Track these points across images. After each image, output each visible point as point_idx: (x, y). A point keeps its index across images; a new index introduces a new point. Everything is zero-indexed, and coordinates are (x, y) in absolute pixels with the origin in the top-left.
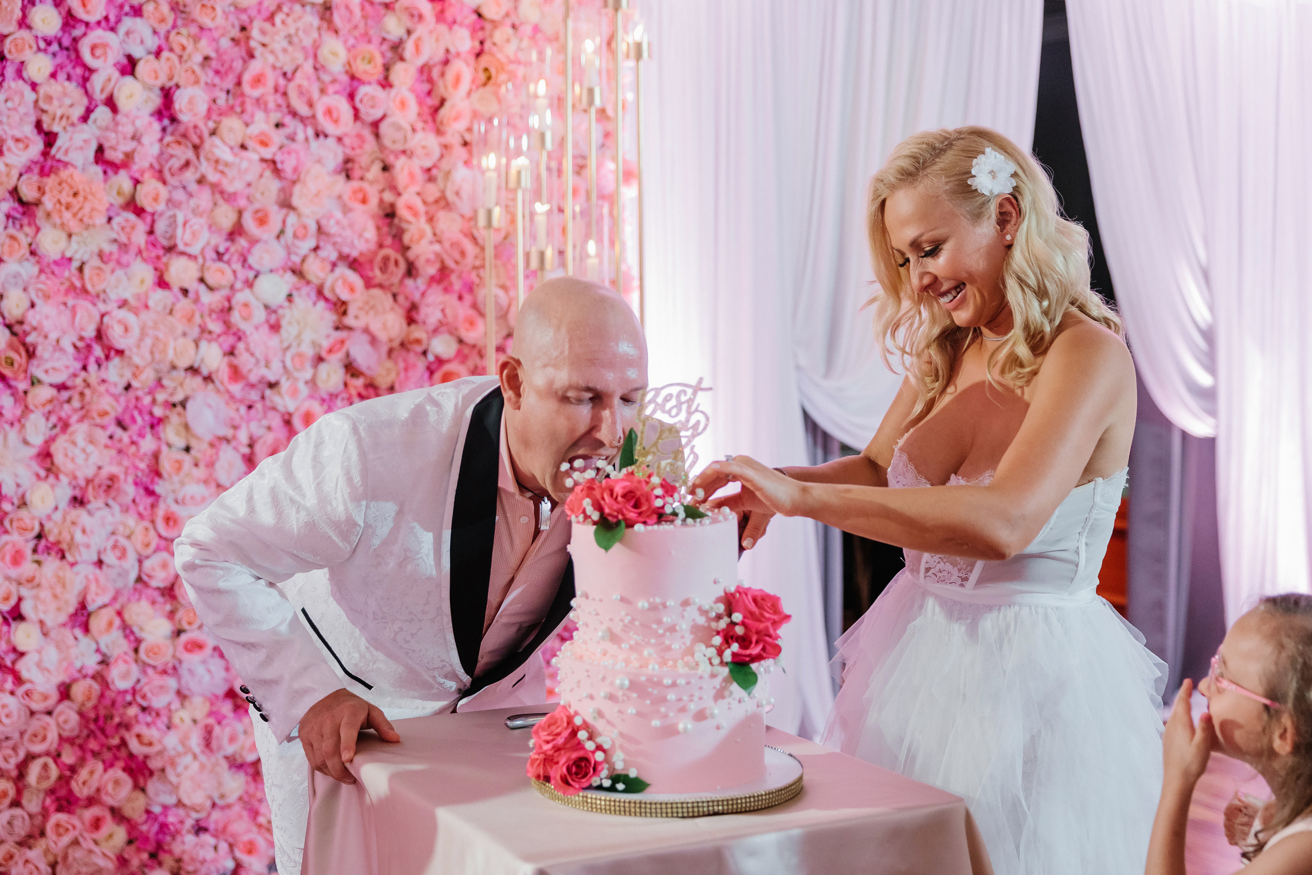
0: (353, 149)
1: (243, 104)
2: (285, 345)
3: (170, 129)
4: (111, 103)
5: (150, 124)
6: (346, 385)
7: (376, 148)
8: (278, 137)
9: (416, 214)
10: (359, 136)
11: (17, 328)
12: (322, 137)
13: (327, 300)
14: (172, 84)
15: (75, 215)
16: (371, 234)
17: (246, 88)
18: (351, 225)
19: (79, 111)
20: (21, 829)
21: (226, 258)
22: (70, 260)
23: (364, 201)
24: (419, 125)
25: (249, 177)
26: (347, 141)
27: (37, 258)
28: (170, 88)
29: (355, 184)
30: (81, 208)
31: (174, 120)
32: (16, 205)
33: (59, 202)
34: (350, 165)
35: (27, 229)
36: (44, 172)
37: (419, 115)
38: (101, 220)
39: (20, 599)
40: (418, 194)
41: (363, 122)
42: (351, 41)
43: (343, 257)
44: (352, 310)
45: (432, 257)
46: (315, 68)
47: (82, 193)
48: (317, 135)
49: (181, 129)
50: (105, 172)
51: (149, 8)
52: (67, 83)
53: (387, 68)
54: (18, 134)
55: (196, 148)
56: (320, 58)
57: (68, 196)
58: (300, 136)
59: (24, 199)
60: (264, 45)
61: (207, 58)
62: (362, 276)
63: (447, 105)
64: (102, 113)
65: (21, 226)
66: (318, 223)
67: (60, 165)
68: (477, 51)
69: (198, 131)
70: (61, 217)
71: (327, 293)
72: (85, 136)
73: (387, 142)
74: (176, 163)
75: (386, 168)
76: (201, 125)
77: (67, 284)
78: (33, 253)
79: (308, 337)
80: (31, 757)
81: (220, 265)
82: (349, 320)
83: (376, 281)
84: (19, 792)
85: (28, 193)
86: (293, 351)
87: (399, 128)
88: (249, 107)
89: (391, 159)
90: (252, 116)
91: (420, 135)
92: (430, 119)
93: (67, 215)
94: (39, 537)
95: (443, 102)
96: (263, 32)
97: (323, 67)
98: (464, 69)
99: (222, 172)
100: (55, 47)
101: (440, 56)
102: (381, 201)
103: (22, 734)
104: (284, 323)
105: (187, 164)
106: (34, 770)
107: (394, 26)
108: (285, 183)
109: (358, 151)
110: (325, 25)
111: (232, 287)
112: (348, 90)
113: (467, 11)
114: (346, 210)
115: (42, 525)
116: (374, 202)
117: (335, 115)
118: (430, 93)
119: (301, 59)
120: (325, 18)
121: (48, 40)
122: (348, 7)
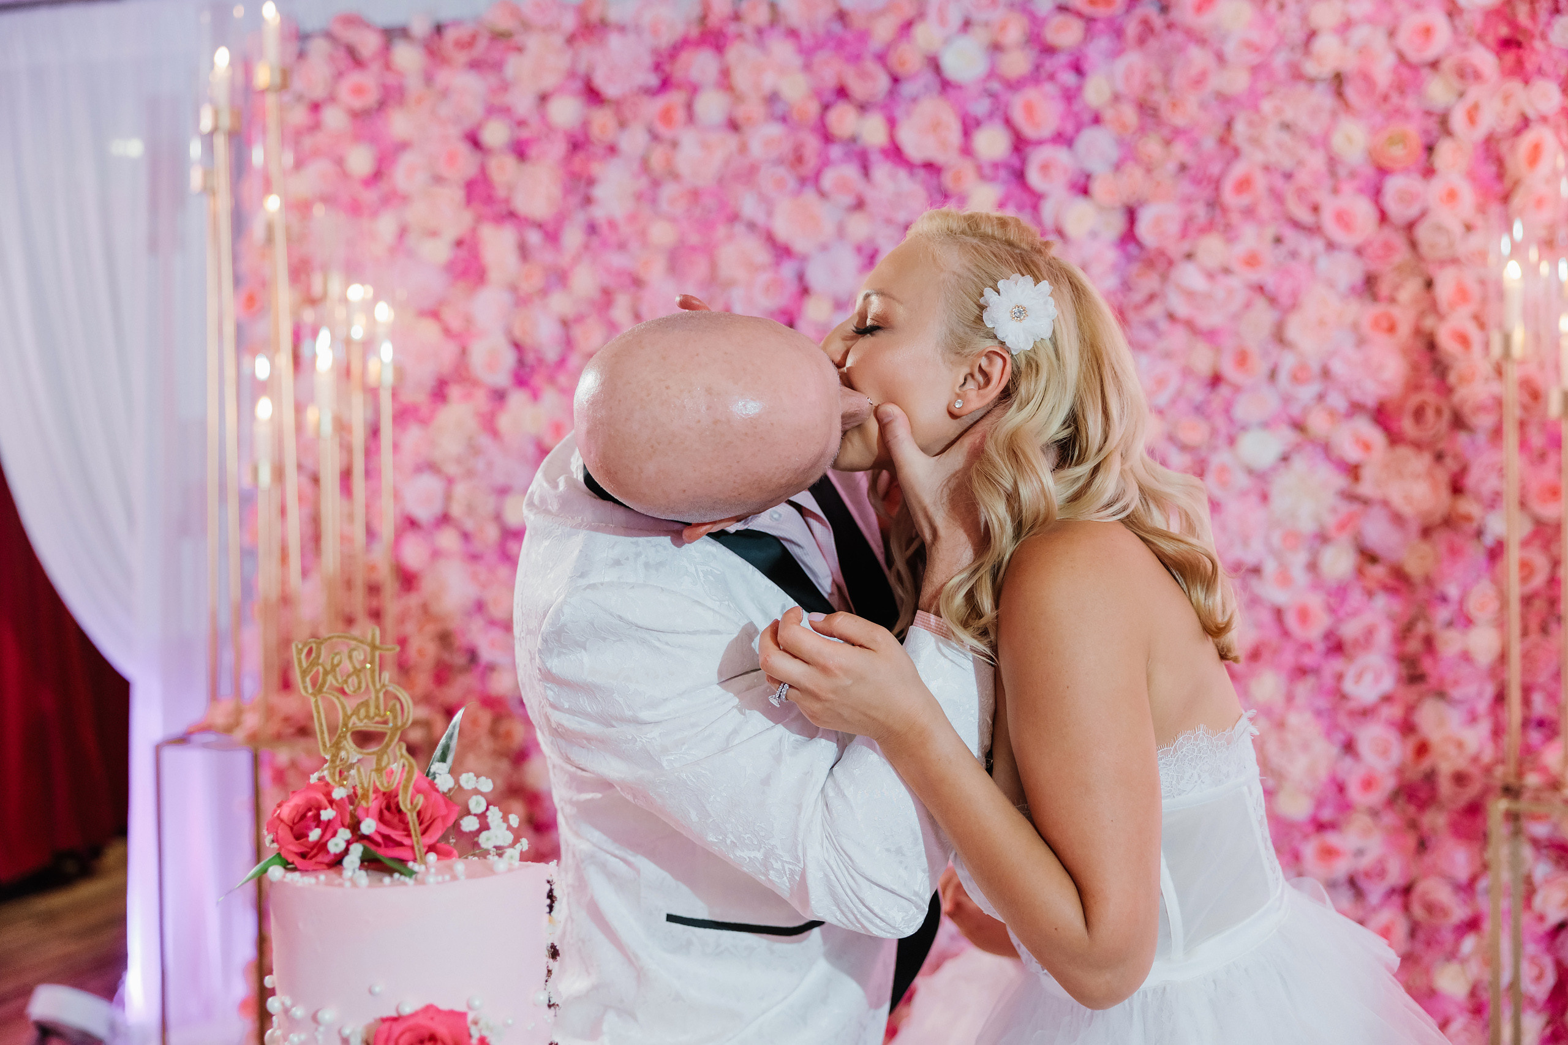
0: (1378, 262)
1: (1226, 217)
2: (1275, 518)
3: (1134, 255)
5: (1106, 253)
6: (1360, 572)
7: (1412, 260)
8: (1270, 255)
9: (1466, 343)
10: (1387, 245)
13: (1335, 461)
14: (1136, 199)
16: (1396, 373)
17: (1228, 195)
18: (1366, 363)
23: (1392, 329)
24: (1479, 221)
25: (1232, 308)
26: (1369, 252)
28: (1134, 205)
29: (1380, 307)
31: (1138, 244)
34: (1373, 283)
37: (1479, 205)
40: (1474, 316)
41: (1392, 226)
42: (1378, 119)
43: (1356, 406)
44: (1367, 473)
45: (1487, 401)
46: (1330, 162)
48: (1328, 249)
49: (1144, 253)
51: (1108, 114)
53: (1430, 149)
55: (1164, 276)
56: (1333, 149)
58: (1305, 252)
60: (1252, 139)
61: (1183, 168)
62: (1386, 431)
63: (1521, 189)
66: (1322, 364)
69: (1167, 255)
71: (1335, 453)
73: (1424, 248)
74: (1138, 297)
75: (1427, 285)
76: (1171, 247)
79: (1307, 509)
81: (1198, 420)
82: (1366, 488)
83: (1409, 436)
86: (1286, 528)
87: (1439, 228)
88: (1235, 218)
89: (1433, 271)
90: (1239, 230)
91: (1476, 236)
95: (1517, 183)
96: (1251, 124)
97: (1337, 159)
98: (1548, 138)
99: (1197, 305)
100: (1003, 174)
101: (1511, 121)
102: (1418, 332)
104: (1276, 491)
105: (1151, 298)
107: (1438, 91)
108: (1279, 312)
109: (1385, 265)
110: (1339, 103)
111: (1209, 446)
112: (1375, 184)
114: (1361, 342)
116: (1405, 329)
117: (1349, 219)
118: (1500, 176)
119: (1303, 151)
120: (1339, 94)
121: (996, 166)
122: (1367, 78)
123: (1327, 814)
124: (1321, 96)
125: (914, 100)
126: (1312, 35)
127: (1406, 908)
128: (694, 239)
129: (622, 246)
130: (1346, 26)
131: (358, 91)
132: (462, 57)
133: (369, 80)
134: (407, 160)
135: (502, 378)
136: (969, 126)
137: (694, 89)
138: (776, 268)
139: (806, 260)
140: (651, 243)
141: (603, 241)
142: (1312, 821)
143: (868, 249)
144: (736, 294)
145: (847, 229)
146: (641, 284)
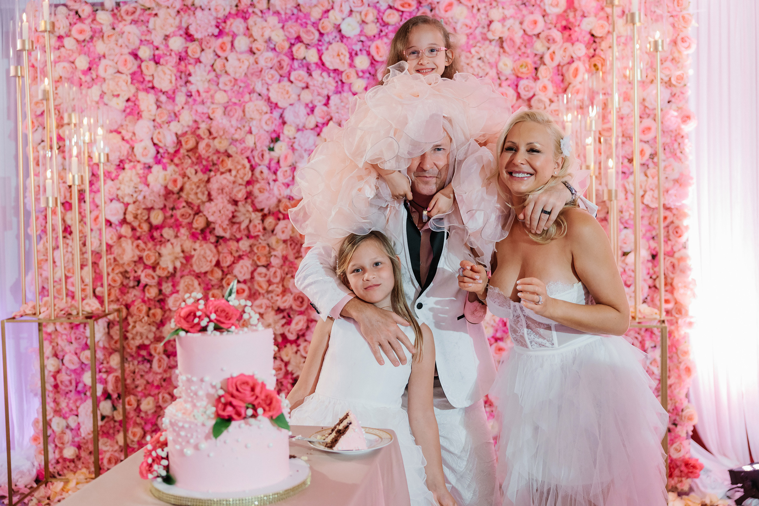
10: (521, 107)
24: (554, 98)
37: (555, 92)
41: (523, 100)
42: (517, 57)
46: (498, 74)
53: (536, 69)
56: (499, 68)
60: (468, 64)
63: (571, 86)
68: (591, 55)
91: (553, 104)
95: (570, 84)
96: (467, 58)
97: (501, 72)
98: (581, 66)
100: (367, 75)
101: (567, 59)
107: (539, 46)
110: (502, 50)
112: (516, 83)
113: (583, 33)
118: (563, 81)
119: (488, 69)
120: (502, 47)
121: (363, 72)
122: (512, 40)
123: (499, 335)
124: (494, 48)
125: (330, 43)
126: (491, 22)
128: (234, 100)
129: (203, 103)
130: (504, 19)
131: (81, 32)
132: (129, 18)
133: (86, 26)
134: (103, 62)
135: (150, 160)
136: (353, 55)
137: (234, 36)
138: (271, 113)
139: (284, 109)
140: (216, 101)
141: (195, 100)
142: (493, 337)
143: (310, 105)
144: (254, 124)
145: (301, 97)
146: (211, 119)
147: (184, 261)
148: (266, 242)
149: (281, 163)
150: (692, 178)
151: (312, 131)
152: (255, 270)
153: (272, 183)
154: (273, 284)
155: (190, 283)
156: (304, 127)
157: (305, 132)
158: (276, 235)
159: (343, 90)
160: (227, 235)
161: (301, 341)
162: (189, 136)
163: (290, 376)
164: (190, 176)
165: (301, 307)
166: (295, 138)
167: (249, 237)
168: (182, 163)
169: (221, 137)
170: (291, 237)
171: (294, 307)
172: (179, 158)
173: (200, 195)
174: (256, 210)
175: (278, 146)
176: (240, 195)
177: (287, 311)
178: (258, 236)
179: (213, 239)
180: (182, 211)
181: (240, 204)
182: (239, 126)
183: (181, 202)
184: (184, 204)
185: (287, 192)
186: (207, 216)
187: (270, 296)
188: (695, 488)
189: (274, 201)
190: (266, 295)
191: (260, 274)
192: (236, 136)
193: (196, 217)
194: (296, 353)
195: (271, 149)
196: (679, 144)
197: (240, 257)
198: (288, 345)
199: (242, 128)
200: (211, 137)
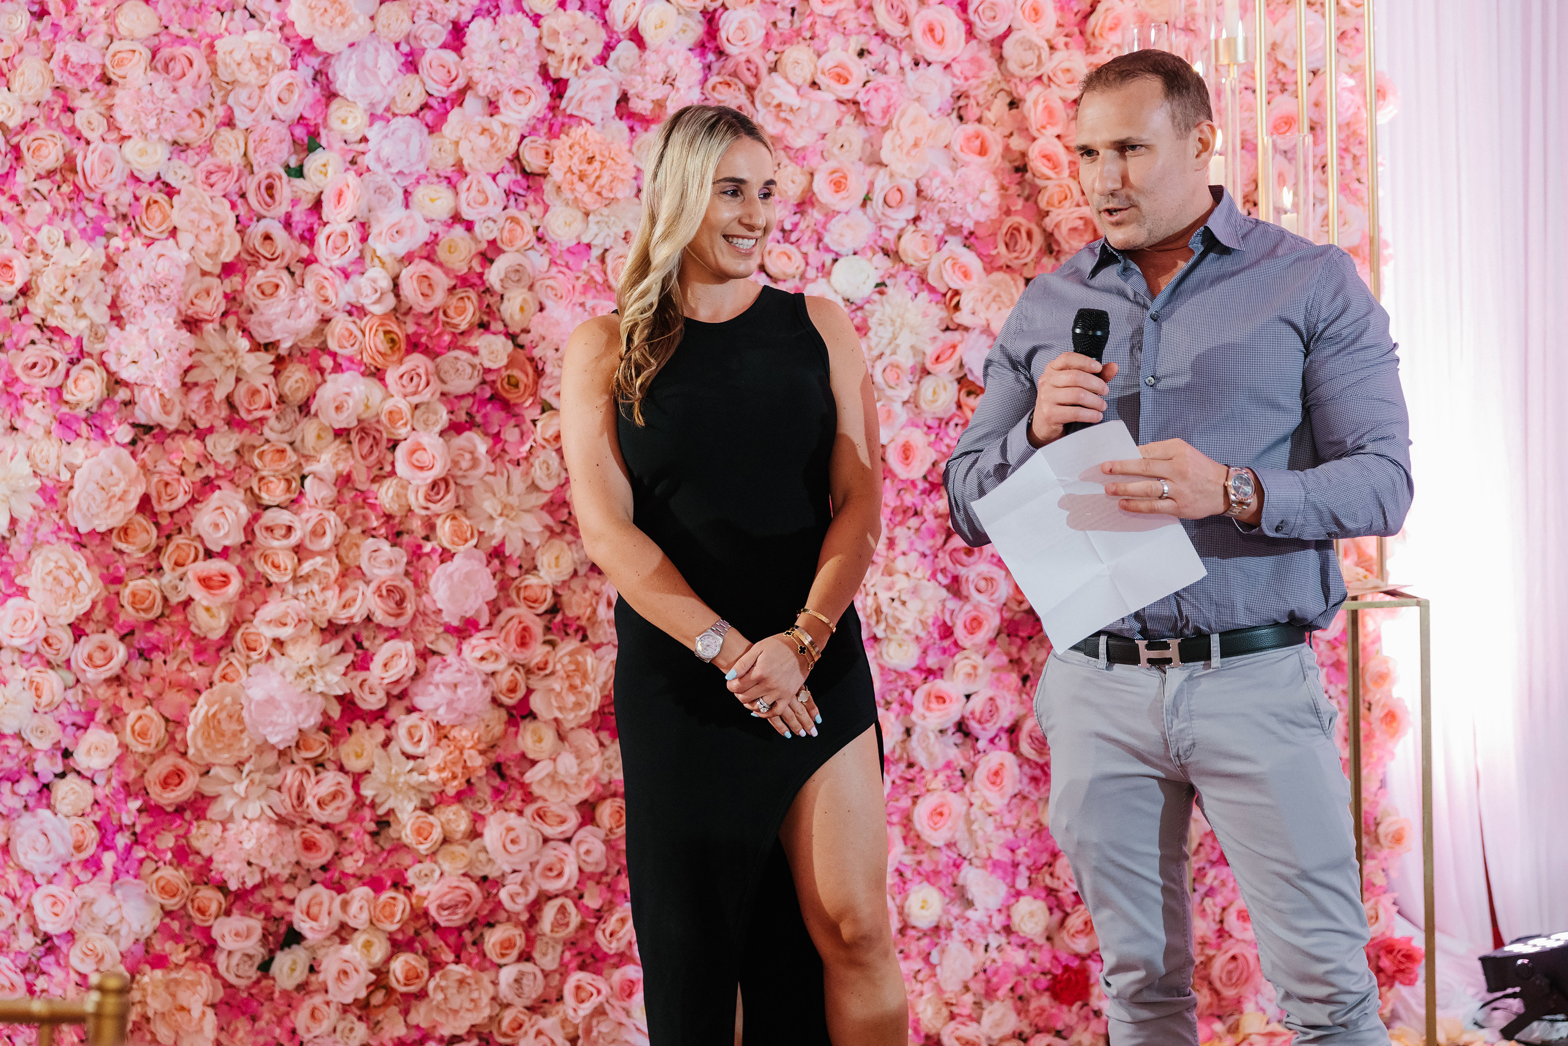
0: (966, 79)
1: (813, 25)
2: (876, 353)
3: (716, 67)
4: (636, 37)
5: (688, 60)
6: (959, 406)
7: (999, 77)
8: (859, 69)
9: (1055, 167)
10: (974, 60)
11: (523, 339)
12: (922, 65)
13: (932, 290)
14: (717, 4)
15: (591, 187)
16: (991, 195)
17: (816, 3)
18: (963, 185)
19: (597, 49)
20: (534, 989)
21: (793, 237)
22: (589, 246)
23: (983, 151)
24: (1060, 41)
25: (822, 127)
26: (956, 68)
27: (546, 246)
28: (715, 10)
29: (971, 128)
30: (598, 177)
31: (720, 53)
32: (519, 177)
33: (570, 170)
34: (962, 103)
35: (533, 209)
36: (553, 132)
37: (1059, 25)
38: (624, 192)
39: (530, 691)
40: (1058, 137)
41: (980, 41)
43: (953, 230)
44: (966, 301)
45: (1079, 223)
47: (598, 157)
48: (917, 64)
49: (730, 65)
50: (632, 129)
52: (579, 14)
54: (518, 87)
55: (750, 89)
57: (581, 162)
58: (893, 66)
59: (528, 170)
62: (979, 255)
63: (1101, 8)
64: (625, 49)
65: (526, 205)
66: (917, 185)
67: (573, 121)
69: (752, 67)
70: (573, 190)
71: (931, 280)
72: (604, 82)
73: (1012, 66)
75: (1014, 104)
76: (757, 58)
77: (584, 279)
78: (540, 239)
79: (905, 341)
80: (543, 898)
81: (787, 247)
82: (963, 317)
83: (1002, 262)
84: (530, 941)
85: (533, 160)
86: (885, 360)
87: (1031, 46)
88: (819, 30)
89: (1021, 90)
90: (826, 42)
91: (1059, 55)
92: (1076, 30)
93: (581, 187)
94: (554, 610)
99: (786, 121)
102: (1007, 149)
103: (533, 865)
104: (872, 322)
106: (549, 912)
108: (873, 132)
109: (972, 82)
111: (802, 277)
114: (955, 163)
115: (556, 594)
116: (996, 150)
117: (938, 34)
123: (932, 662)
127: (1014, 747)
128: (175, 29)
129: (81, 37)
138: (294, 68)
139: (327, 57)
140: (123, 31)
141: (55, 26)
142: (918, 668)
143: (405, 48)
144: (239, 99)
145: (381, 20)
146: (109, 82)
147: (40, 501)
148: (286, 437)
149: (327, 211)
150: (1387, 245)
151: (415, 121)
152: (256, 518)
153: (298, 269)
154: (313, 554)
155: (63, 563)
156: (387, 109)
157: (395, 123)
158: (316, 415)
159: (497, 7)
160: (172, 422)
161: (395, 713)
162: (42, 130)
163: (367, 813)
164: (48, 250)
165: (398, 616)
166: (364, 139)
167: (235, 422)
168: (23, 212)
169: (145, 135)
170: (359, 421)
171: (379, 617)
172: (13, 198)
173: (87, 307)
174: (257, 347)
175: (313, 162)
176: (211, 306)
177: (353, 630)
178: (262, 420)
179: (124, 434)
180: (31, 354)
181: (209, 327)
182: (199, 106)
183: (26, 327)
184: (35, 334)
185: (344, 293)
186: (113, 368)
187: (303, 590)
188: (1402, 1012)
189: (308, 321)
190: (290, 588)
191: (270, 529)
192: (189, 135)
193: (75, 371)
194: (386, 744)
195: (298, 172)
196: (1355, 157)
197: (208, 485)
198: (359, 725)
199: (206, 112)
200: (114, 135)
